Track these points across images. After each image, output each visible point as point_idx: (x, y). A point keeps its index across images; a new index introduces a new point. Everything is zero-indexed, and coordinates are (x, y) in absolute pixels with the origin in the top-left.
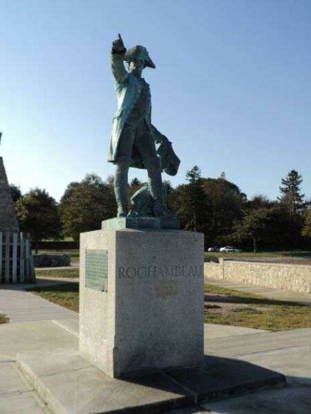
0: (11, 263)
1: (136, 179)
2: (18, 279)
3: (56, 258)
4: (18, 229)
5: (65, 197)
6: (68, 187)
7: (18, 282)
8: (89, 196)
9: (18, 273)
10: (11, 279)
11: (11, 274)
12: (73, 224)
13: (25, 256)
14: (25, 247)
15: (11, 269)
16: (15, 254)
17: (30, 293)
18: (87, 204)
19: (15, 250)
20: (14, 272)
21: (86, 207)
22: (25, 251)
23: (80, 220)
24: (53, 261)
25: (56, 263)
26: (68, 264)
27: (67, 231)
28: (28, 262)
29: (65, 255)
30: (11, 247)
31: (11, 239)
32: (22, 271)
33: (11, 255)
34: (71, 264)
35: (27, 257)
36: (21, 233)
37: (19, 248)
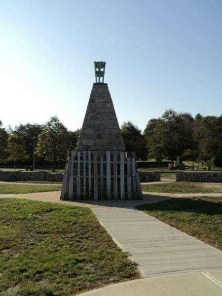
0: (119, 180)
1: (199, 114)
2: (126, 196)
3: (148, 174)
4: (124, 148)
5: (146, 130)
6: (149, 122)
7: (126, 198)
8: (168, 127)
9: (126, 190)
10: (119, 195)
11: (119, 190)
12: (157, 148)
13: (131, 174)
14: (131, 165)
15: (119, 186)
16: (122, 172)
17: (141, 212)
18: (167, 133)
19: (122, 168)
20: (122, 188)
21: (166, 135)
22: (131, 169)
23: (161, 145)
24: (147, 177)
25: (150, 179)
26: (159, 180)
27: (152, 153)
28: (134, 179)
29: (156, 172)
30: (119, 165)
31: (119, 157)
32: (129, 188)
33: (119, 173)
34: (161, 179)
35: (134, 175)
36: (126, 153)
37: (126, 166)
